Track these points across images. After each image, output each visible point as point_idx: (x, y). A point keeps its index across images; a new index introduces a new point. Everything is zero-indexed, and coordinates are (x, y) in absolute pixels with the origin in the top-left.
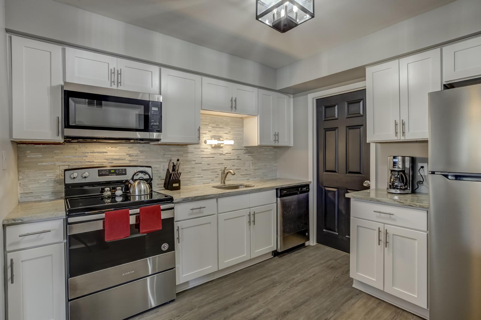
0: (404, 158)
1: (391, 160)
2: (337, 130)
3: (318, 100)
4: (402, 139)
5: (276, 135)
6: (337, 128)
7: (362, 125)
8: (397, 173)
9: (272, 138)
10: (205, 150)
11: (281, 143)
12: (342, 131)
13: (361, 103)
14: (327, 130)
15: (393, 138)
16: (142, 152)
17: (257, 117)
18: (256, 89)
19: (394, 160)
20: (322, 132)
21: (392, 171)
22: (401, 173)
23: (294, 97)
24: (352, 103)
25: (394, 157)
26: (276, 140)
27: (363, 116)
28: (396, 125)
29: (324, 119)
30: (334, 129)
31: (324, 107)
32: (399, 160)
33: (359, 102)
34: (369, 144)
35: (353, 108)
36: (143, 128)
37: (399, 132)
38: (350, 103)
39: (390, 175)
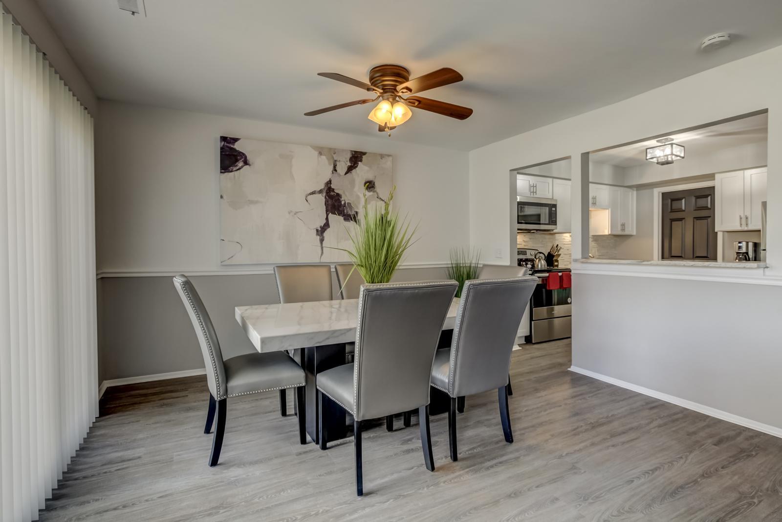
0: (747, 243)
1: (737, 245)
2: (683, 221)
3: (663, 194)
4: (746, 229)
5: (623, 225)
6: (684, 218)
7: (710, 217)
8: (741, 254)
9: (619, 228)
10: (566, 238)
11: (627, 233)
12: (689, 222)
13: (709, 198)
14: (672, 220)
15: (739, 228)
16: (530, 239)
17: (608, 210)
18: (608, 187)
19: (739, 245)
20: (668, 222)
21: (737, 253)
22: (745, 254)
23: (637, 190)
24: (698, 198)
25: (740, 243)
26: (623, 230)
27: (710, 209)
28: (741, 218)
29: (670, 210)
30: (681, 220)
31: (670, 201)
32: (744, 245)
33: (707, 197)
34: (717, 233)
35: (701, 202)
36: (547, 222)
37: (743, 223)
38: (697, 197)
39: (736, 256)
